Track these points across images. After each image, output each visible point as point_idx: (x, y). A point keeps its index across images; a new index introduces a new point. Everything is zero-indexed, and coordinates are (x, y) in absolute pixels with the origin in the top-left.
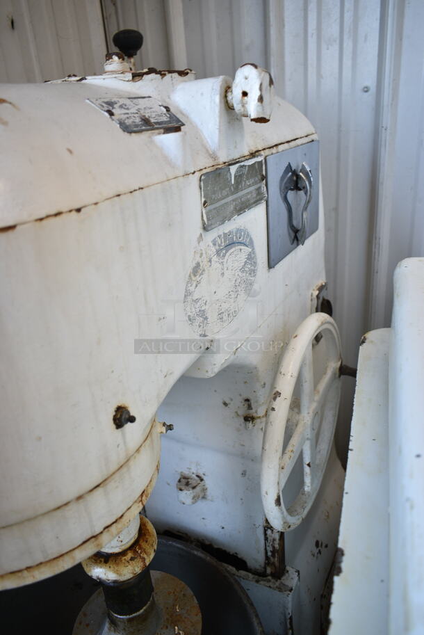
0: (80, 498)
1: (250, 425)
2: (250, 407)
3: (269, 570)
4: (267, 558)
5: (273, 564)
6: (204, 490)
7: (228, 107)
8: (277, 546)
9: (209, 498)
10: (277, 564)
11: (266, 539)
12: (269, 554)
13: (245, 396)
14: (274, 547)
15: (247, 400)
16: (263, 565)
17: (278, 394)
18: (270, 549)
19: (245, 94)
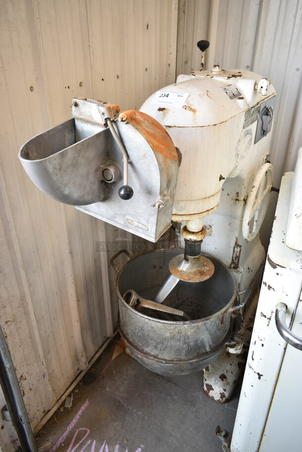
0: (209, 197)
1: (237, 202)
2: (238, 196)
3: (232, 266)
4: (233, 260)
5: (235, 263)
6: (211, 231)
7: (255, 90)
8: (238, 254)
9: (212, 235)
10: (236, 263)
11: (234, 252)
12: (234, 258)
13: (237, 192)
14: (236, 255)
15: (238, 193)
16: (230, 263)
17: (254, 186)
18: (235, 256)
19: (262, 87)
